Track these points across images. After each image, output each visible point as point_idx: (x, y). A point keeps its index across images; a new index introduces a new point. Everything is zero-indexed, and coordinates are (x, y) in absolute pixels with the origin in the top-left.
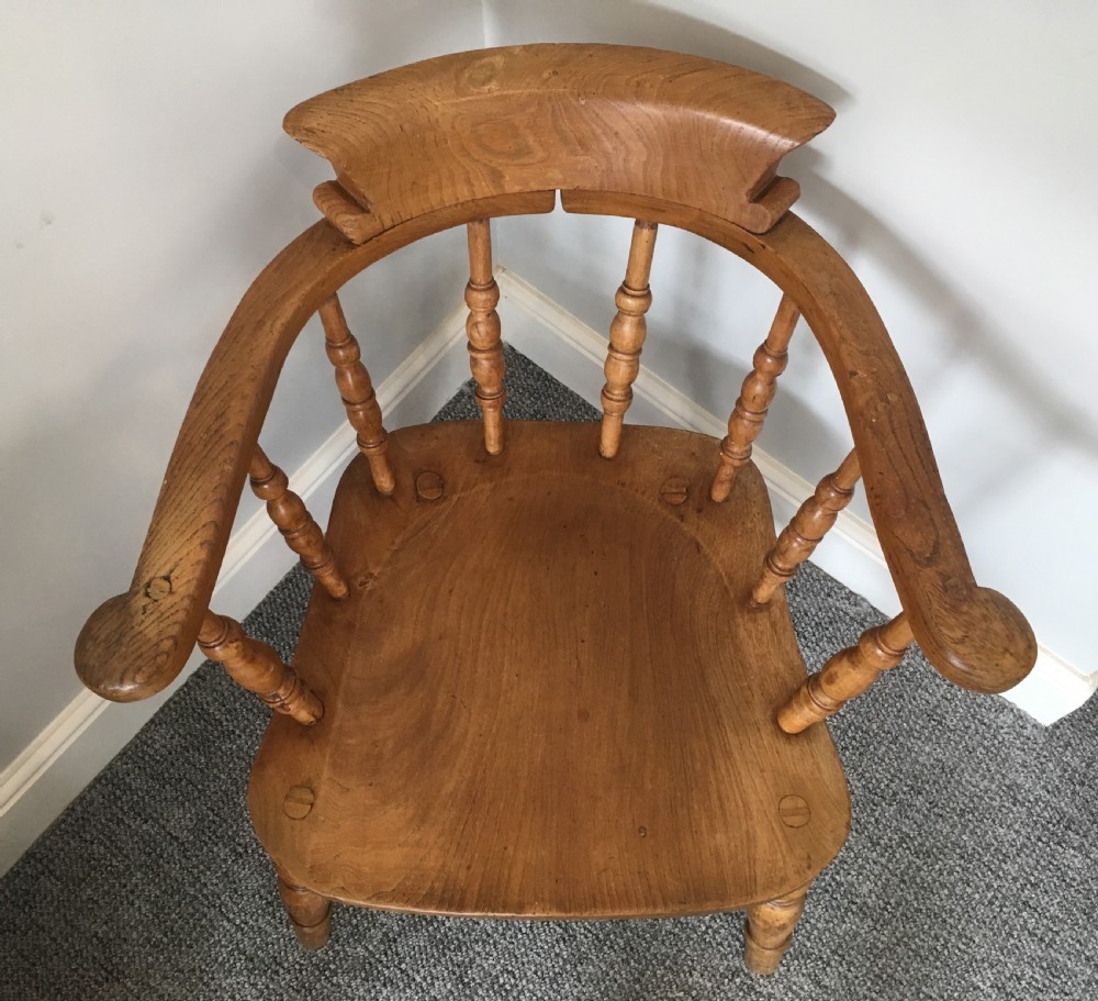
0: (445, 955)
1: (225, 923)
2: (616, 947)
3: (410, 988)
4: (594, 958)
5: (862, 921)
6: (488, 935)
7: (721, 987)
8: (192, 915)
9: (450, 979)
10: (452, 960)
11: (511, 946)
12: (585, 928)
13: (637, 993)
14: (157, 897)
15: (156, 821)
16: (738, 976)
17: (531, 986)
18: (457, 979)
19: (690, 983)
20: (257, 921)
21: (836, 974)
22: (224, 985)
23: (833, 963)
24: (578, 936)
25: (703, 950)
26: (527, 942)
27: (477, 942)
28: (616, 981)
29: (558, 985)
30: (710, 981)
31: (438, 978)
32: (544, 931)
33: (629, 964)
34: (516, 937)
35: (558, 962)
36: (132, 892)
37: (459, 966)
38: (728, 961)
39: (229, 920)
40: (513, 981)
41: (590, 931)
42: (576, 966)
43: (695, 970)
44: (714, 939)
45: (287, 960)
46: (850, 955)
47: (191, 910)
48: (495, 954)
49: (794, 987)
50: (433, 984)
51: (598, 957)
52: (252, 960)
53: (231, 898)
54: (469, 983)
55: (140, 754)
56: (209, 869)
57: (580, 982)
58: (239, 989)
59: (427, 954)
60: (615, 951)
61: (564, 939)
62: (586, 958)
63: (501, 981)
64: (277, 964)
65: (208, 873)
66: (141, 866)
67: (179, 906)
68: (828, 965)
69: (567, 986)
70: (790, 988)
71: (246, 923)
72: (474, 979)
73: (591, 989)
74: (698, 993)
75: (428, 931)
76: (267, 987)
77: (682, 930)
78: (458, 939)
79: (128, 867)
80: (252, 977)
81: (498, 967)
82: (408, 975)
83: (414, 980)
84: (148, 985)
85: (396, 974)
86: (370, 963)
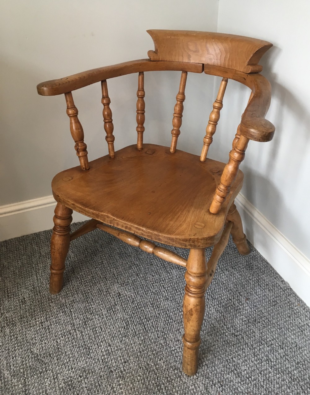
0: (86, 313)
1: (35, 277)
2: (140, 338)
3: (69, 316)
4: (130, 338)
5: (236, 377)
6: (102, 315)
7: (168, 370)
8: (29, 271)
9: (82, 320)
10: (87, 316)
11: (107, 321)
12: (133, 328)
13: (138, 356)
14: (25, 263)
15: (39, 248)
16: (177, 370)
17: (105, 335)
18: (84, 322)
19: (158, 363)
20: (43, 280)
21: (216, 390)
22: (22, 290)
23: (216, 385)
24: (130, 329)
25: (169, 355)
26: (113, 323)
27: (98, 315)
28: (133, 348)
29: (113, 339)
30: (166, 366)
31: (79, 318)
32: (120, 322)
33: (141, 345)
34: (110, 320)
35: (118, 333)
36: (20, 259)
37: (87, 318)
38: (176, 363)
39: (37, 276)
40: (100, 331)
41: (134, 330)
42: (123, 337)
43: (162, 359)
44: (176, 354)
45: (43, 293)
46: (225, 387)
47: (30, 270)
48: (100, 321)
49: (196, 385)
50: (76, 319)
51: (132, 338)
52: (34, 288)
53: (42, 272)
54: (87, 325)
55: (48, 233)
56: (42, 263)
57: (121, 342)
58: (25, 294)
59: (81, 311)
60: (139, 339)
61: (124, 328)
62: (128, 337)
63: (97, 329)
64: (39, 292)
65: (41, 264)
66: (27, 255)
67: (28, 268)
68: (215, 385)
69: (116, 341)
70: (194, 385)
71: (40, 279)
72: (89, 324)
73: (123, 346)
74: (159, 367)
75: (86, 305)
76: (32, 297)
77: (166, 346)
78: (93, 311)
79: (24, 254)
80: (31, 292)
81: (99, 325)
82: (71, 313)
83: (72, 315)
84: (5, 281)
85: (68, 311)
86: (63, 305)
